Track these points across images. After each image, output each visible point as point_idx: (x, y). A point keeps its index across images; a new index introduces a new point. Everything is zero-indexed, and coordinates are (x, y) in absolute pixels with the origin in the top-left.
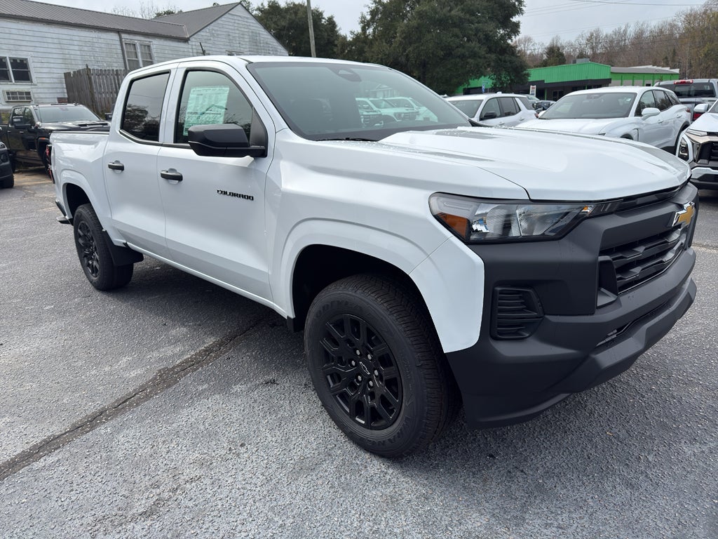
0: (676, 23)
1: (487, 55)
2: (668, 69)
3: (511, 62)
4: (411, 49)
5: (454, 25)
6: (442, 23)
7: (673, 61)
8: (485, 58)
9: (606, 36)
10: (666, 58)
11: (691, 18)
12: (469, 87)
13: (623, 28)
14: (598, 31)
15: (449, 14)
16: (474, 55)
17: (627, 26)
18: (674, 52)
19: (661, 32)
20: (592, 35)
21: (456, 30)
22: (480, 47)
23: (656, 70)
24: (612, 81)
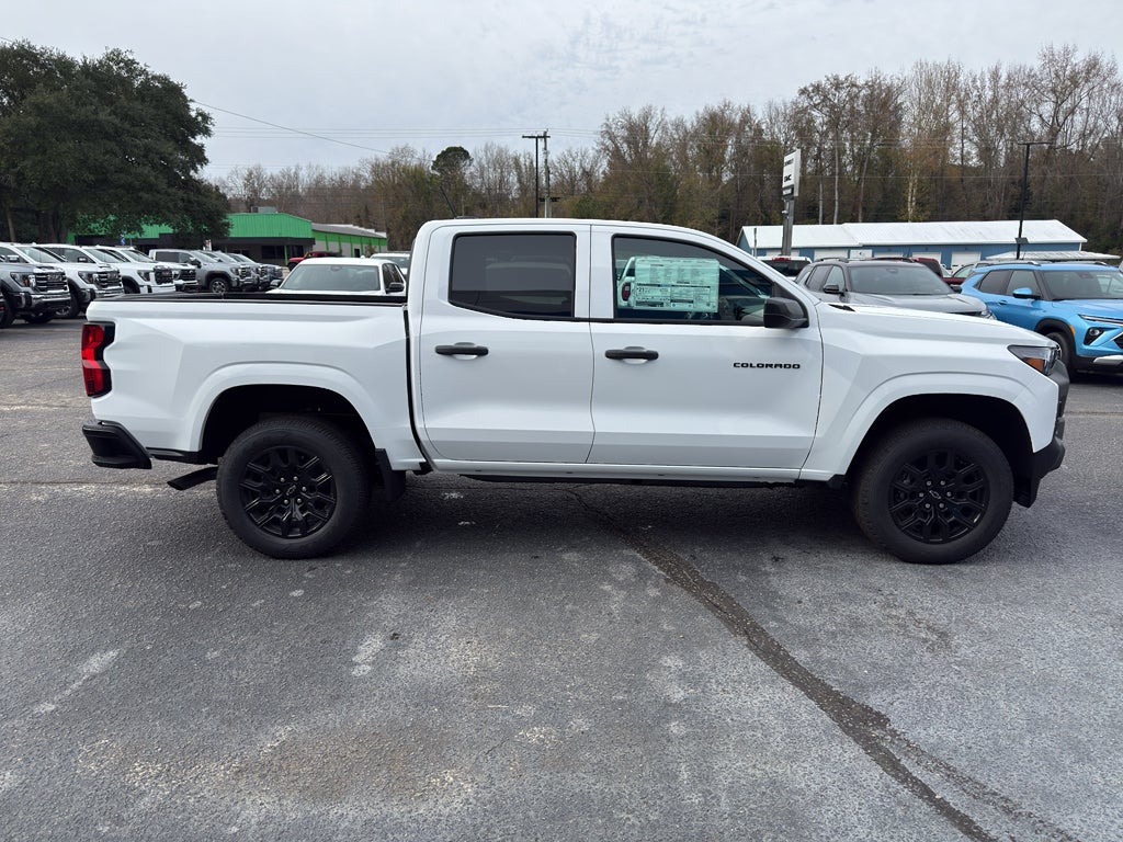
0: (361, 173)
1: (169, 190)
2: (372, 231)
3: (199, 204)
4: (28, 163)
5: (107, 136)
6: (85, 129)
7: (368, 221)
8: (166, 193)
9: (272, 177)
10: (359, 217)
11: (377, 169)
12: (143, 237)
13: (293, 170)
14: (258, 168)
15: (93, 117)
16: (150, 188)
17: (298, 167)
18: (367, 210)
19: (342, 181)
20: (251, 174)
21: (112, 145)
22: (156, 178)
23: (363, 232)
24: (317, 242)
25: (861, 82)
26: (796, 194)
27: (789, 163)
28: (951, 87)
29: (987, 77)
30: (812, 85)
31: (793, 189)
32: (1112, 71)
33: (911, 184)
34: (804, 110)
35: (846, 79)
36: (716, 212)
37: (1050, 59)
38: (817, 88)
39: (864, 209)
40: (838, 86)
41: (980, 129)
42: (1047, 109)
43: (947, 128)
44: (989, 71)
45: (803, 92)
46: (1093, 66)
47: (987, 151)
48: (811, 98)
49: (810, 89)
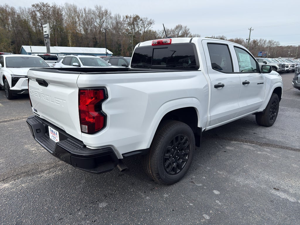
25: (51, 6)
26: (49, 37)
27: (45, 27)
28: (75, 11)
29: (83, 10)
30: (36, 4)
31: (48, 35)
32: (110, 14)
33: (69, 37)
34: (34, 11)
35: (46, 4)
36: (10, 40)
37: (97, 8)
38: (38, 5)
39: (58, 43)
40: (44, 6)
41: (83, 23)
42: (98, 21)
43: (76, 22)
44: (83, 8)
45: (33, 6)
46: (106, 12)
47: (86, 30)
48: (36, 8)
49: (36, 5)
